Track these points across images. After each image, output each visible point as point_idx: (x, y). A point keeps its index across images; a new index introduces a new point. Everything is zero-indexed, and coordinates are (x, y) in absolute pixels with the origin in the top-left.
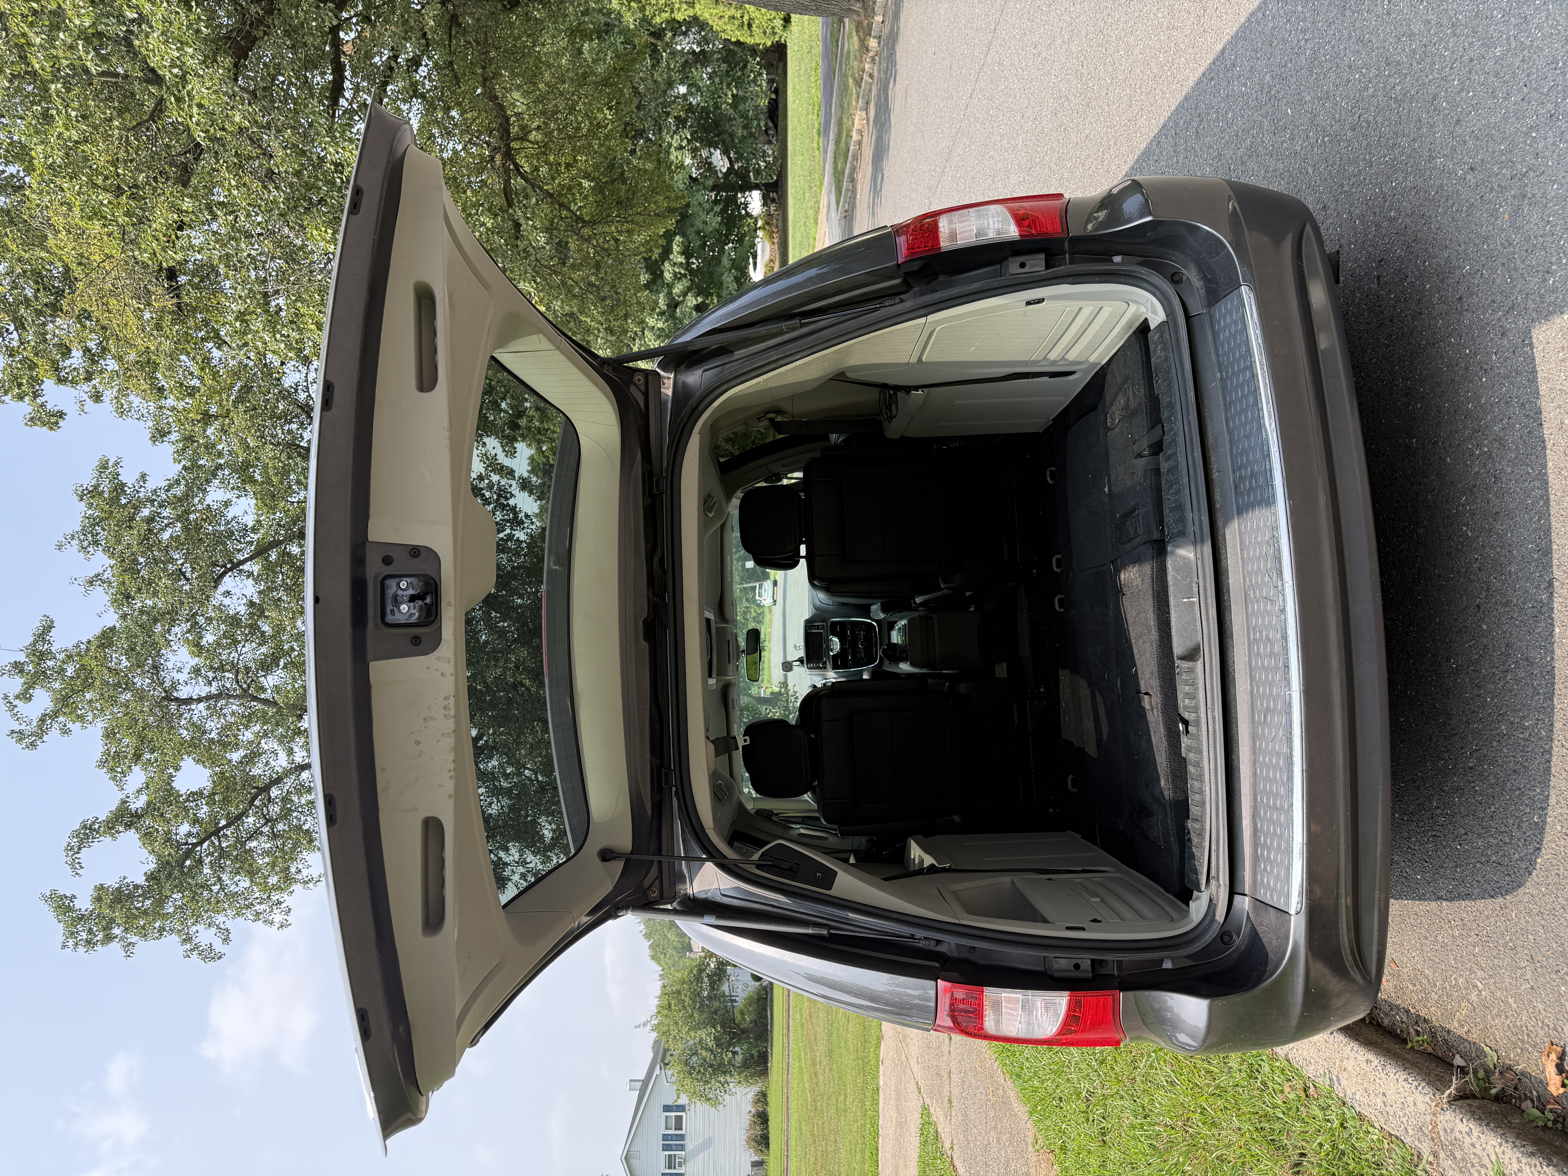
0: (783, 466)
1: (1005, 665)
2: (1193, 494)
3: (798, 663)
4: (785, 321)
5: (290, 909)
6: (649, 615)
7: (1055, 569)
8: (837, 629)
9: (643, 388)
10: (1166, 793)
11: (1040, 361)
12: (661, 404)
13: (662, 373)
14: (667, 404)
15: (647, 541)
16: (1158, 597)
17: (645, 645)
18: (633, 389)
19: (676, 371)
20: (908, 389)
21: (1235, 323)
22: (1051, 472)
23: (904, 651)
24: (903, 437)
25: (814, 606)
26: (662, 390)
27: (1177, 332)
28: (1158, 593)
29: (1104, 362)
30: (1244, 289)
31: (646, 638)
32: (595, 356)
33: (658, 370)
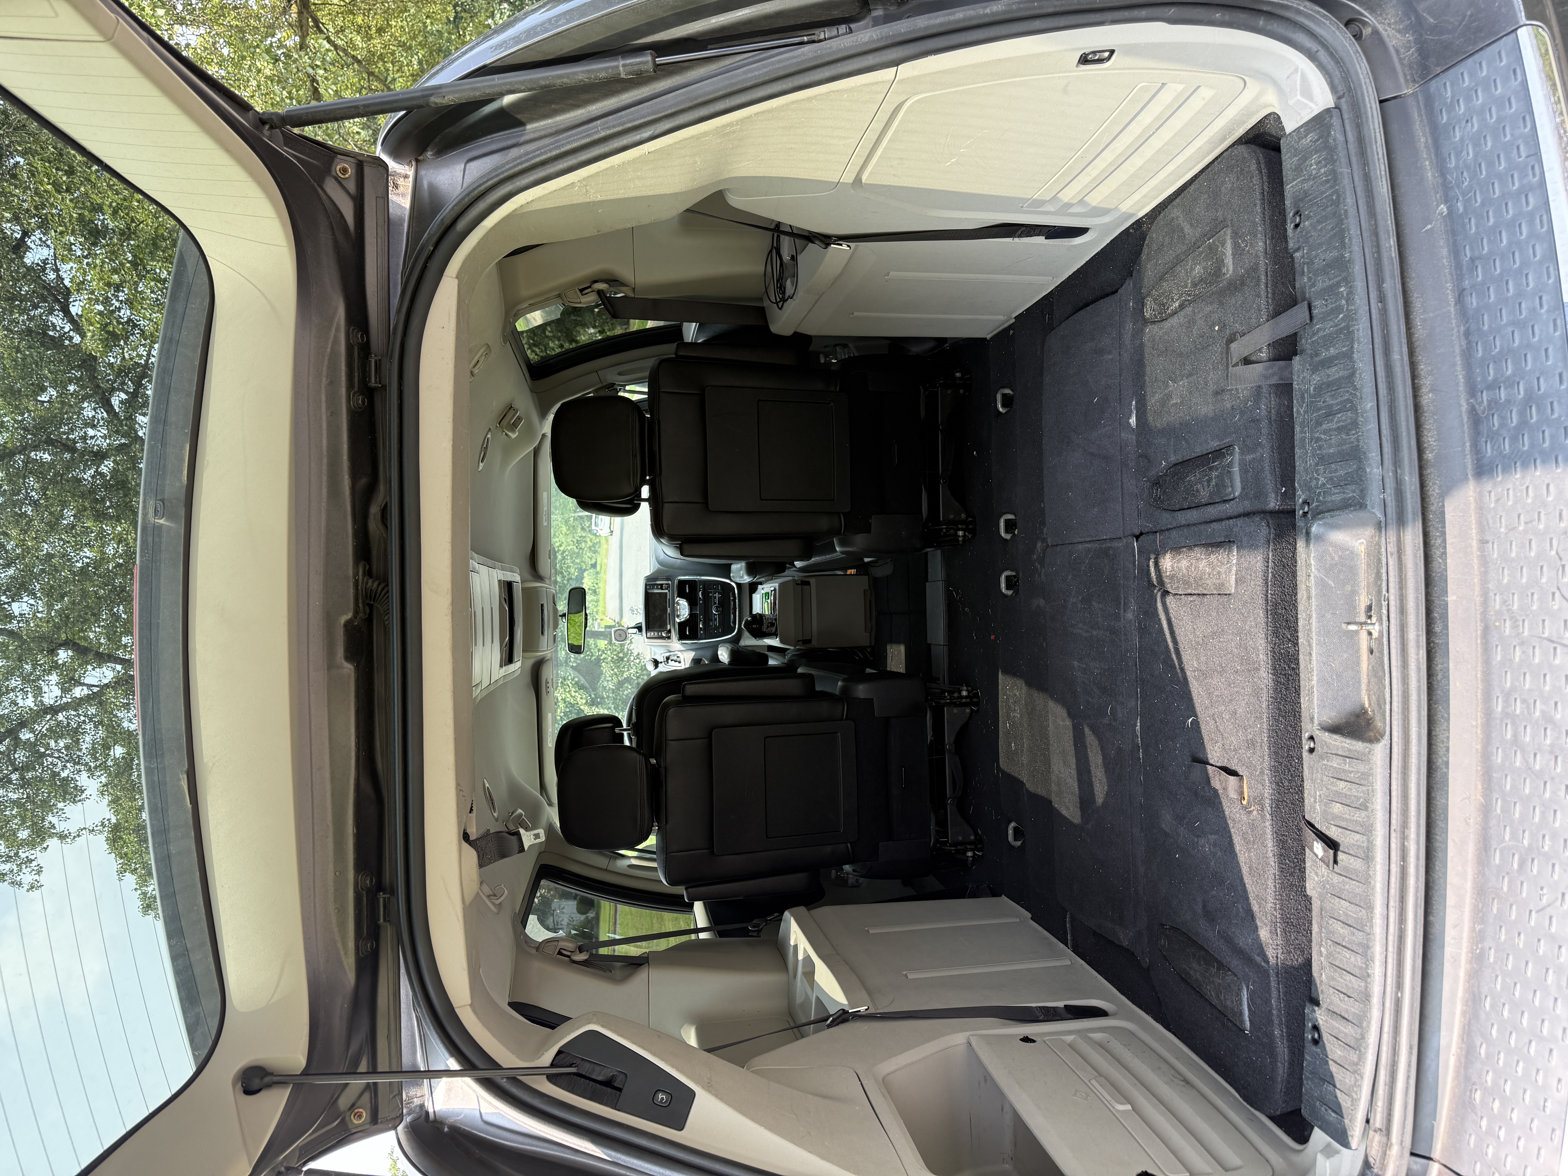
0: (619, 374)
1: (902, 648)
2: (1385, 431)
3: (635, 630)
4: (623, 58)
5: (41, 867)
6: (356, 612)
7: (1003, 534)
8: (687, 590)
9: (352, 187)
10: (1270, 953)
11: (1042, 203)
12: (388, 223)
13: (392, 164)
14: (402, 225)
15: (355, 475)
16: (1275, 613)
17: (348, 668)
18: (331, 188)
19: (417, 161)
20: (826, 240)
21: (1503, 102)
22: (1004, 396)
23: (772, 624)
24: (796, 334)
25: (657, 559)
26: (391, 197)
27: (1359, 127)
28: (1275, 605)
29: (1141, 214)
30: (1524, 34)
31: (351, 654)
32: (243, 106)
33: (385, 158)
